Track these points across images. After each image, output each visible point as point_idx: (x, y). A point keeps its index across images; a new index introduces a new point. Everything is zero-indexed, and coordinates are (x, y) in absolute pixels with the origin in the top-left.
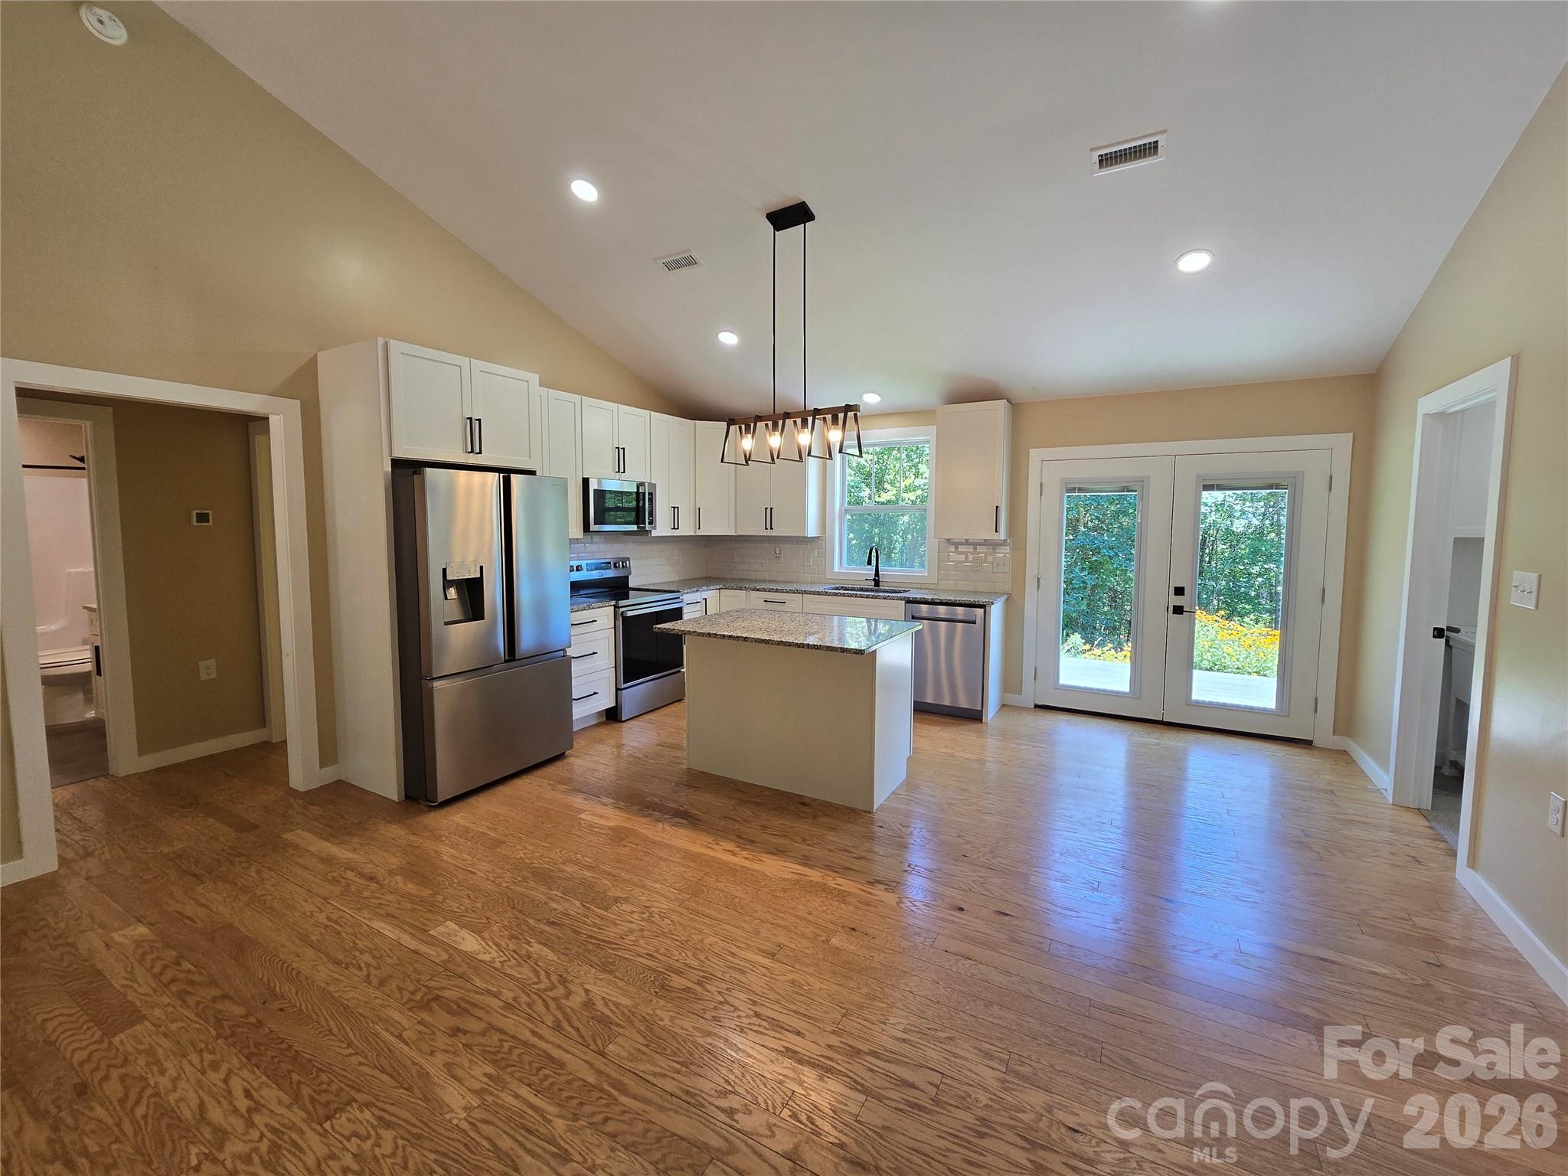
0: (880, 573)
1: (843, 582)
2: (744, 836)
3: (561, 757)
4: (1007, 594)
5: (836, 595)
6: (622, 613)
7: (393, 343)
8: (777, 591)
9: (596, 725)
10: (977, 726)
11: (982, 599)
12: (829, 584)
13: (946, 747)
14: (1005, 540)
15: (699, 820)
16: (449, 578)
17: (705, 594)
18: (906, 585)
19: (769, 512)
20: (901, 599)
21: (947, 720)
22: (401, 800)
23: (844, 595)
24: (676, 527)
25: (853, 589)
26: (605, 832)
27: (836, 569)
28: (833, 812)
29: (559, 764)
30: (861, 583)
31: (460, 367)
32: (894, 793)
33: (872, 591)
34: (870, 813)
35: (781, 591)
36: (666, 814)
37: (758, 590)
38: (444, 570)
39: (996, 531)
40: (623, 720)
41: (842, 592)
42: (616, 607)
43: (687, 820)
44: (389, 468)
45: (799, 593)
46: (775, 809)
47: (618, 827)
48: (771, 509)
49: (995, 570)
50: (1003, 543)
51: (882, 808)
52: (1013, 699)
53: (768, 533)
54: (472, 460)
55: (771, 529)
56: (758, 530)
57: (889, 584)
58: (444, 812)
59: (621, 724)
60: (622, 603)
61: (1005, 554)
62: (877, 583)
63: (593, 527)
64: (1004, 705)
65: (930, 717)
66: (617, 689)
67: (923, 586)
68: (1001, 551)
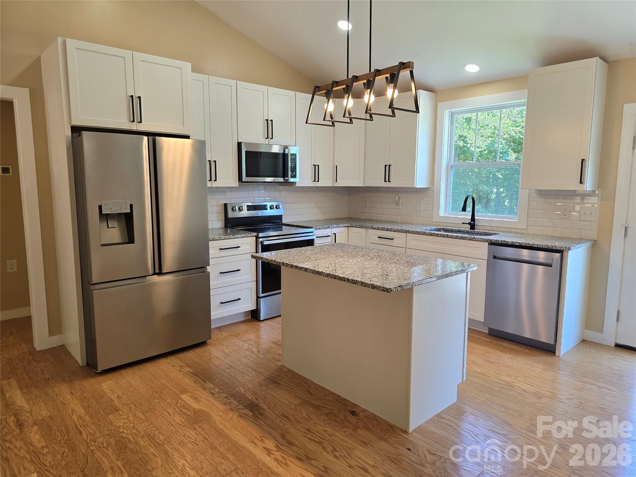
0: (476, 218)
1: (446, 224)
2: (288, 437)
3: (203, 344)
4: (591, 240)
5: (437, 235)
6: (261, 242)
7: (69, 41)
8: (387, 230)
9: (242, 322)
10: (547, 358)
11: (558, 244)
12: (434, 226)
13: (509, 376)
14: (594, 191)
15: (262, 414)
16: (104, 212)
17: (335, 230)
18: (499, 229)
19: (388, 168)
20: (484, 241)
21: (521, 349)
22: (83, 365)
23: (444, 236)
24: (317, 180)
25: (452, 231)
26: (189, 413)
27: (442, 214)
28: (373, 426)
29: (199, 351)
30: (458, 225)
31: (124, 57)
32: (438, 415)
33: (467, 232)
34: (406, 432)
35: (391, 230)
36: (242, 404)
37: (374, 229)
38: (100, 207)
39: (581, 182)
40: (261, 320)
41: (442, 233)
42: (257, 237)
43: (253, 413)
44: (70, 133)
45: (403, 232)
46: (327, 415)
47: (201, 411)
48: (389, 165)
49: (582, 219)
50: (592, 194)
51: (418, 430)
52: (593, 336)
53: (387, 185)
54: (135, 127)
55: (389, 181)
56: (380, 183)
57: (484, 228)
58: (100, 378)
59: (260, 322)
60: (261, 235)
61: (593, 204)
62: (473, 226)
63: (244, 178)
64: (584, 341)
65: (505, 344)
66: (258, 297)
67: (513, 230)
68: (588, 201)
